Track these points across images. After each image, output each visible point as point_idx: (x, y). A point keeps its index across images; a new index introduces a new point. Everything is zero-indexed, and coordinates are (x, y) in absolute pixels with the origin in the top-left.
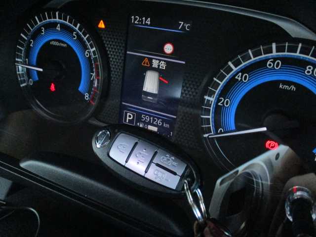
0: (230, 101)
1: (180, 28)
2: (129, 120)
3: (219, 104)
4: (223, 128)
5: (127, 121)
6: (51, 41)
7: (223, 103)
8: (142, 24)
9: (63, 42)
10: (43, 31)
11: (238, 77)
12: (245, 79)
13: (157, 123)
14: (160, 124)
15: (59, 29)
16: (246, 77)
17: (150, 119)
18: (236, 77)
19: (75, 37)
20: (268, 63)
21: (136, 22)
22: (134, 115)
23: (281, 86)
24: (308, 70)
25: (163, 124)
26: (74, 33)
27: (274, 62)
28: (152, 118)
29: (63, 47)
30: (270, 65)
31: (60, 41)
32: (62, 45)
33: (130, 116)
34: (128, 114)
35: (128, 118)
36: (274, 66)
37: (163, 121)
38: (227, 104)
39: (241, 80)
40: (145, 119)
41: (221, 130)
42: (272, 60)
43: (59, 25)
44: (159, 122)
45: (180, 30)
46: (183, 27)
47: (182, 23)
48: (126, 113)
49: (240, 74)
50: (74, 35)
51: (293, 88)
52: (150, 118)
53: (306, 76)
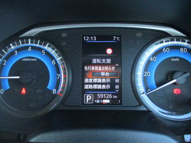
0: (150, 72)
1: (114, 40)
2: (88, 100)
3: (145, 75)
4: (150, 89)
5: (87, 101)
6: (23, 58)
7: (147, 75)
8: (91, 40)
9: (33, 58)
10: (16, 53)
11: (151, 59)
12: (155, 60)
13: (109, 97)
14: (111, 97)
15: (30, 50)
16: (155, 58)
17: (104, 96)
18: (150, 60)
19: (43, 53)
20: (164, 50)
21: (87, 40)
22: (91, 96)
23: (172, 60)
24: (181, 50)
25: (113, 97)
26: (43, 51)
27: (166, 49)
28: (105, 95)
29: (33, 61)
30: (164, 51)
31: (30, 58)
32: (33, 60)
33: (89, 97)
34: (87, 96)
35: (88, 99)
36: (166, 51)
37: (113, 94)
38: (149, 74)
39: (153, 60)
40: (101, 97)
41: (149, 90)
42: (165, 48)
43: (30, 47)
44: (110, 96)
45: (114, 41)
46: (116, 39)
47: (115, 37)
48: (86, 96)
49: (152, 57)
50: (43, 52)
51: (178, 59)
52: (103, 94)
53: (181, 53)
